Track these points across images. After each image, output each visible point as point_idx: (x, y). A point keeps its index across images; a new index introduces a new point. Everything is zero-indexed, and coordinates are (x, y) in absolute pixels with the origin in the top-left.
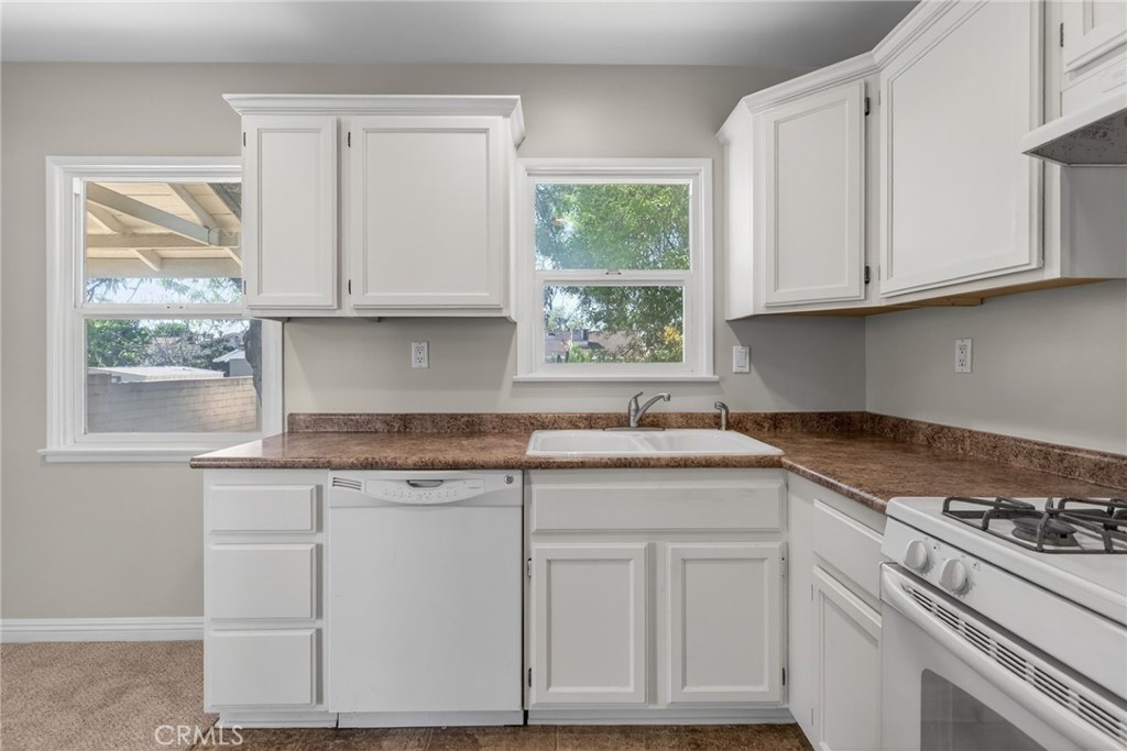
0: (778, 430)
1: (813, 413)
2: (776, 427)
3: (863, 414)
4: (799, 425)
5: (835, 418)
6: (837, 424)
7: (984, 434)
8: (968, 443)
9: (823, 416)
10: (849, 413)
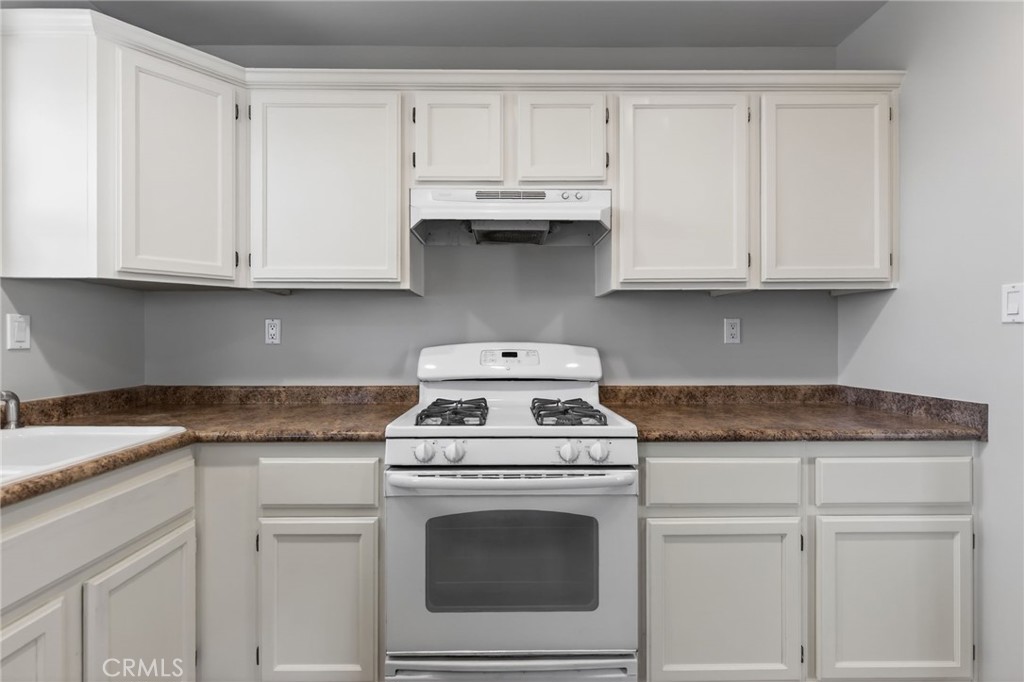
0: (69, 417)
1: (104, 392)
2: (66, 414)
3: (148, 388)
4: (91, 407)
5: (126, 395)
6: (129, 401)
7: (297, 387)
8: (283, 395)
9: (116, 395)
10: (135, 389)
